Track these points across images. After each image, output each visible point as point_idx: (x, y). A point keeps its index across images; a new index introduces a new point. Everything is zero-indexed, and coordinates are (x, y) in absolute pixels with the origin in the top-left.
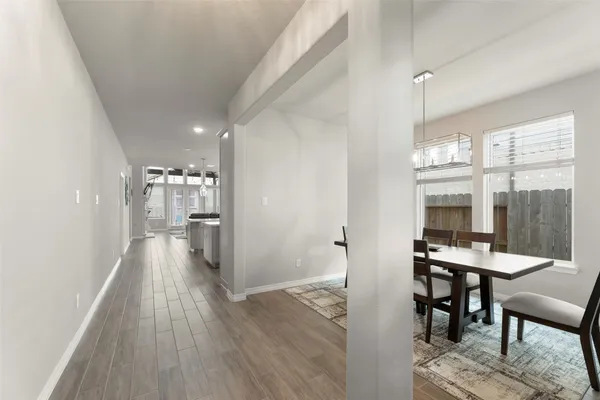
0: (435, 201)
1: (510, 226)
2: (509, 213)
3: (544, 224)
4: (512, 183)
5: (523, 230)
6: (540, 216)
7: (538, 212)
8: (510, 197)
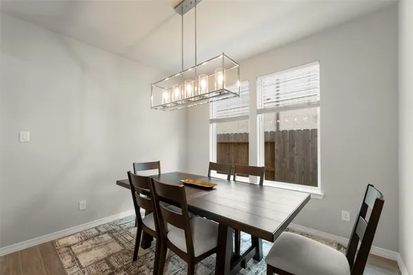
0: (229, 139)
1: (277, 157)
2: (276, 147)
3: (297, 154)
4: (278, 125)
5: (285, 159)
6: (295, 149)
7: (293, 146)
8: (277, 135)
